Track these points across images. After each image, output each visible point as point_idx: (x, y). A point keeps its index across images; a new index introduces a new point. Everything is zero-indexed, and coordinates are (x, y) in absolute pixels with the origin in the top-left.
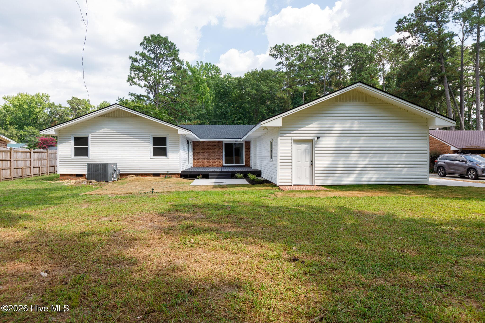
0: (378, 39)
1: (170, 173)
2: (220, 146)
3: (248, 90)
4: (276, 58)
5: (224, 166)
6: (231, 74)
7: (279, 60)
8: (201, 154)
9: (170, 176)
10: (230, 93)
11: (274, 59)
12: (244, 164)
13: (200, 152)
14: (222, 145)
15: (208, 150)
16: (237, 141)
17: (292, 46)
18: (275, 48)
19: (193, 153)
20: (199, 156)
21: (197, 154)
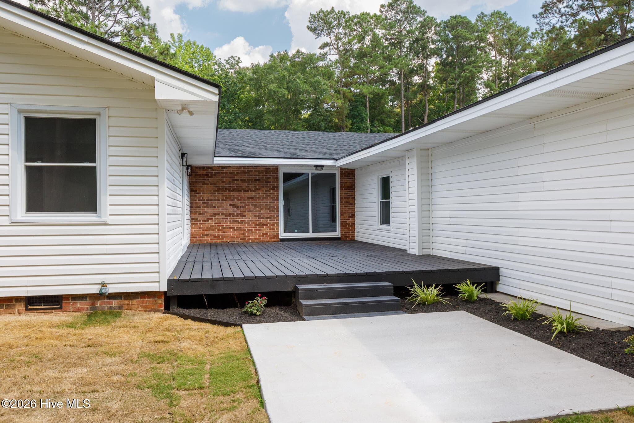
0: (487, 14)
1: (112, 289)
2: (271, 180)
3: (272, 88)
4: (319, 35)
5: (283, 240)
6: (239, 58)
7: (325, 39)
8: (216, 204)
9: (114, 303)
10: (236, 94)
11: (315, 36)
12: (337, 234)
13: (212, 198)
14: (277, 178)
15: (235, 193)
16: (322, 166)
17: (348, 13)
18: (318, 15)
19: (191, 202)
20: (210, 212)
21: (202, 205)
